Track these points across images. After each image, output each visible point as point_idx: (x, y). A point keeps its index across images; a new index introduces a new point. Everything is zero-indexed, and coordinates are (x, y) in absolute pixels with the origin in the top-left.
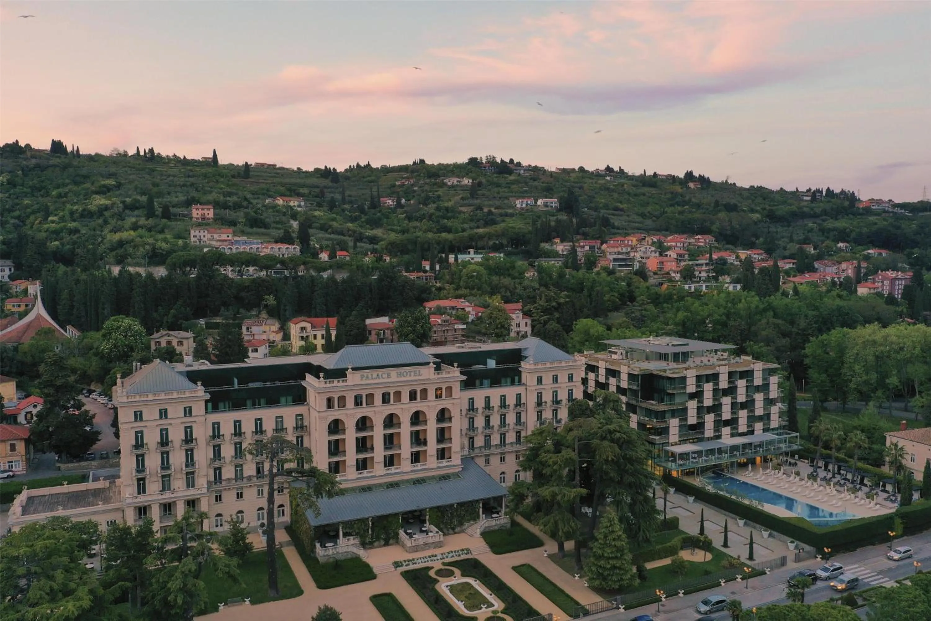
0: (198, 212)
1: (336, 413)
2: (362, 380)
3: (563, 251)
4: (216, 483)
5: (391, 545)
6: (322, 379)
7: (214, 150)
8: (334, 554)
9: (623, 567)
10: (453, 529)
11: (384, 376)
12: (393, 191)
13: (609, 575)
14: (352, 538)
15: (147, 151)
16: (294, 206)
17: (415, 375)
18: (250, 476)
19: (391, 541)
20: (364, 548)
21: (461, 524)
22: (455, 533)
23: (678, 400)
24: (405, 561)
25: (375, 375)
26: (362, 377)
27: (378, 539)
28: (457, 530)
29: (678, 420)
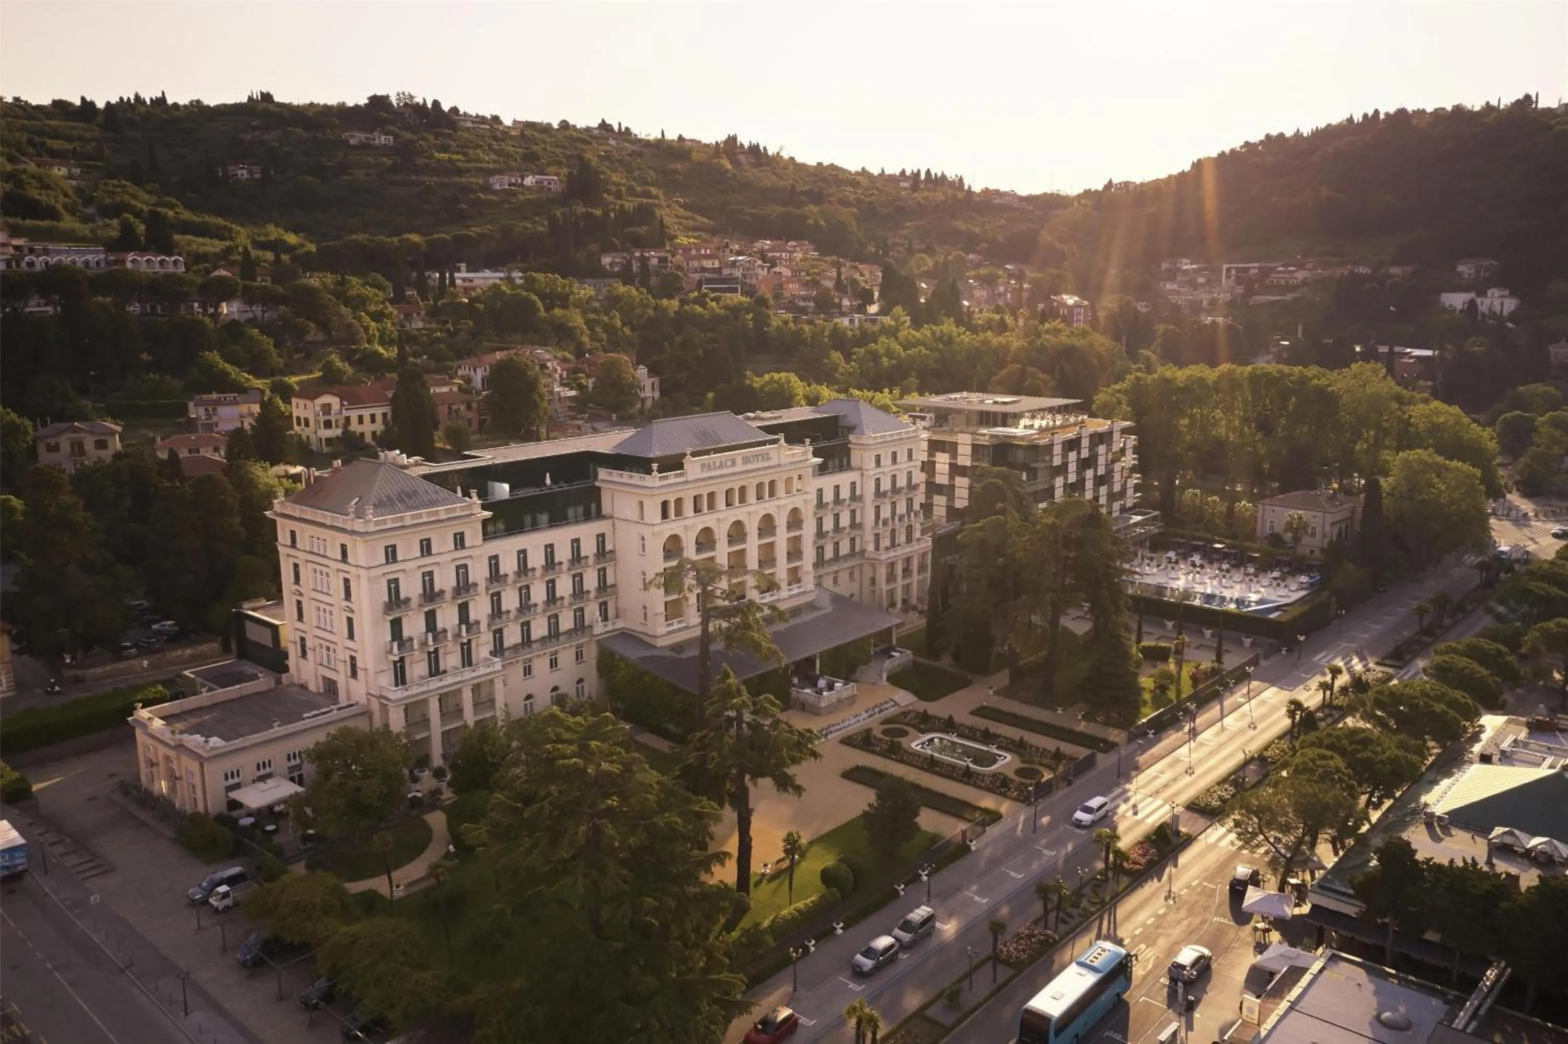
1: (673, 525)
2: (703, 470)
3: (611, 265)
6: (655, 473)
11: (728, 463)
17: (763, 461)
21: (854, 670)
25: (717, 463)
26: (703, 465)
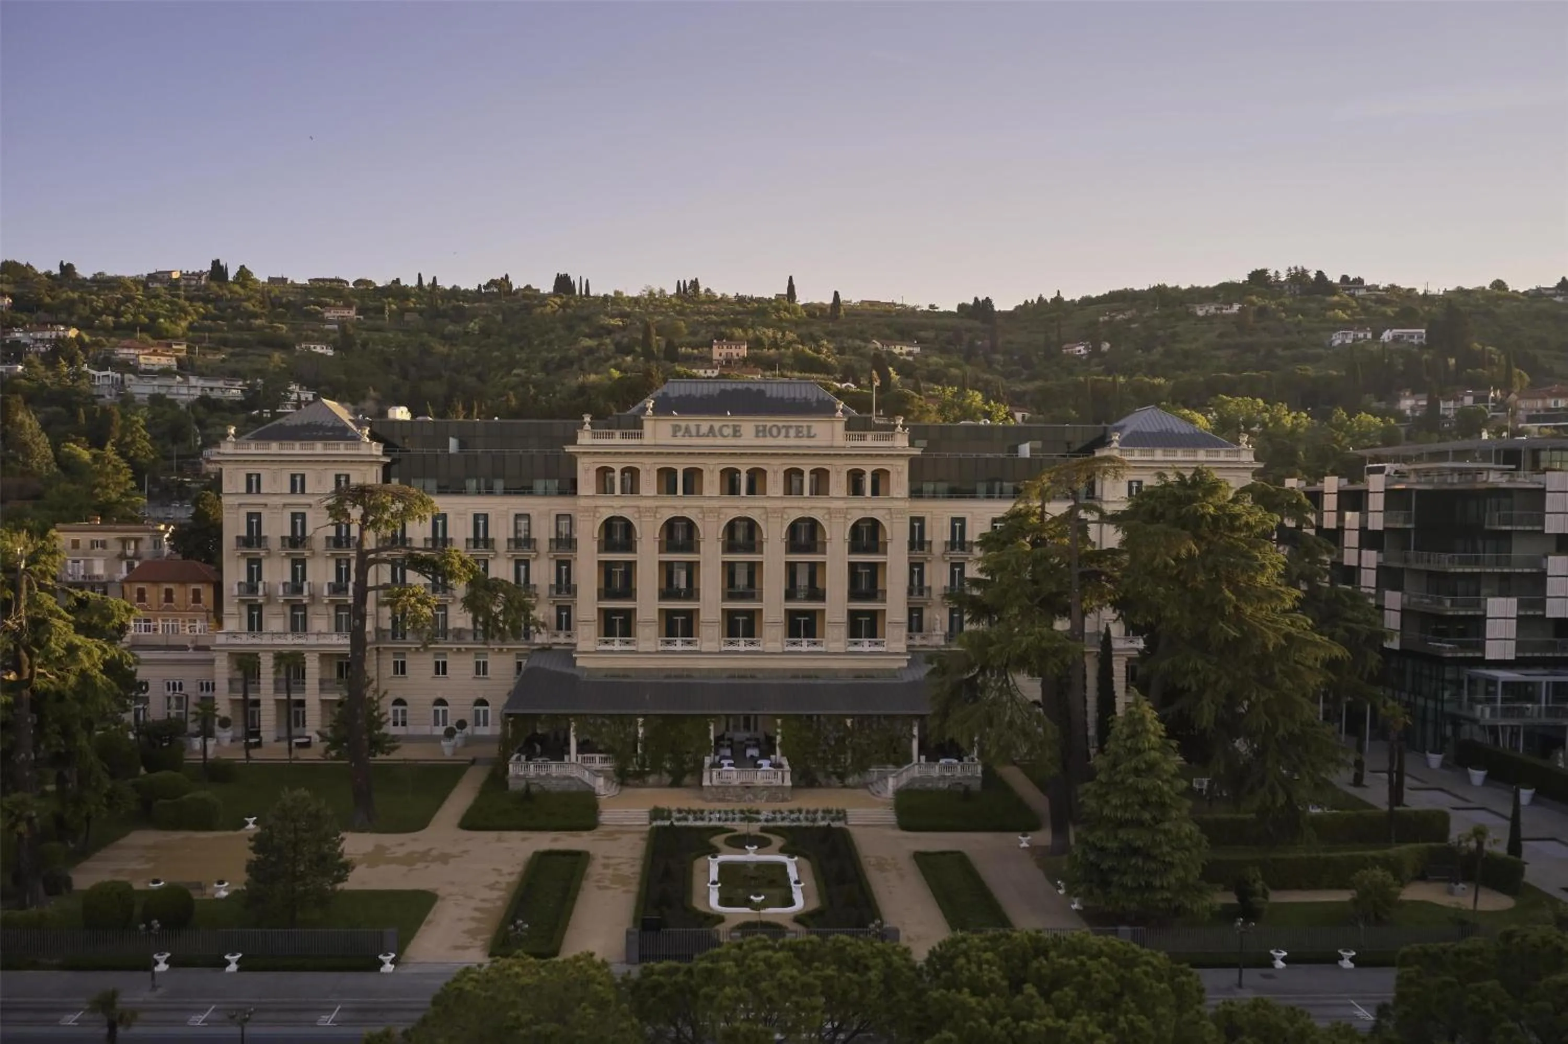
0: (721, 350)
1: (617, 503)
2: (674, 436)
3: (1413, 409)
4: (394, 636)
5: (687, 786)
6: (587, 426)
7: (791, 278)
8: (538, 776)
9: (1156, 852)
10: (842, 777)
11: (726, 431)
12: (1091, 334)
13: (1112, 870)
14: (597, 757)
15: (688, 284)
16: (901, 354)
17: (797, 436)
18: (460, 631)
19: (688, 779)
20: (623, 784)
21: (862, 767)
22: (845, 787)
23: (1520, 550)
24: (680, 811)
25: (705, 428)
26: (676, 430)
27: (657, 769)
28: (850, 781)
29: (1514, 601)
